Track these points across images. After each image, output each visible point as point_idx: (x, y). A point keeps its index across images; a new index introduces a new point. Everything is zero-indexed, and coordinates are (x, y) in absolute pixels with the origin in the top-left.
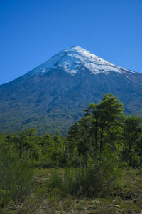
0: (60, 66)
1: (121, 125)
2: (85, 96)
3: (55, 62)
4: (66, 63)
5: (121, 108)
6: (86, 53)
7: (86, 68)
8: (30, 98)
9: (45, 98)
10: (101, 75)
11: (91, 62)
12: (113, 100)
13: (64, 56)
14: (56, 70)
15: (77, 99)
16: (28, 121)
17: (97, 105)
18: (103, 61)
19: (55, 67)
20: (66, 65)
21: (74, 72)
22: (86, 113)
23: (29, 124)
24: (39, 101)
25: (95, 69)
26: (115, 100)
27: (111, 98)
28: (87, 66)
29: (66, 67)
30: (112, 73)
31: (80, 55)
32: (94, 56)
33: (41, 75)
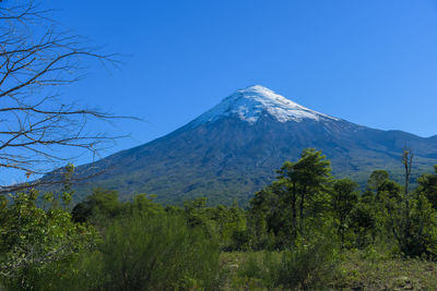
0: (234, 111)
1: (327, 192)
2: (268, 152)
3: (227, 107)
4: (242, 108)
5: (328, 168)
6: (270, 94)
7: (269, 115)
8: (193, 156)
9: (213, 157)
10: (291, 123)
11: (276, 105)
12: (316, 156)
13: (239, 98)
14: (227, 118)
15: (259, 156)
16: (191, 188)
17: (295, 163)
18: (293, 104)
19: (227, 114)
20: (241, 111)
21: (253, 119)
22: (279, 175)
23: (193, 191)
24: (205, 161)
25: (282, 115)
26: (319, 157)
27: (313, 154)
28: (271, 111)
29: (242, 114)
30: (305, 120)
31: (262, 97)
32: (281, 98)
33: (208, 125)
